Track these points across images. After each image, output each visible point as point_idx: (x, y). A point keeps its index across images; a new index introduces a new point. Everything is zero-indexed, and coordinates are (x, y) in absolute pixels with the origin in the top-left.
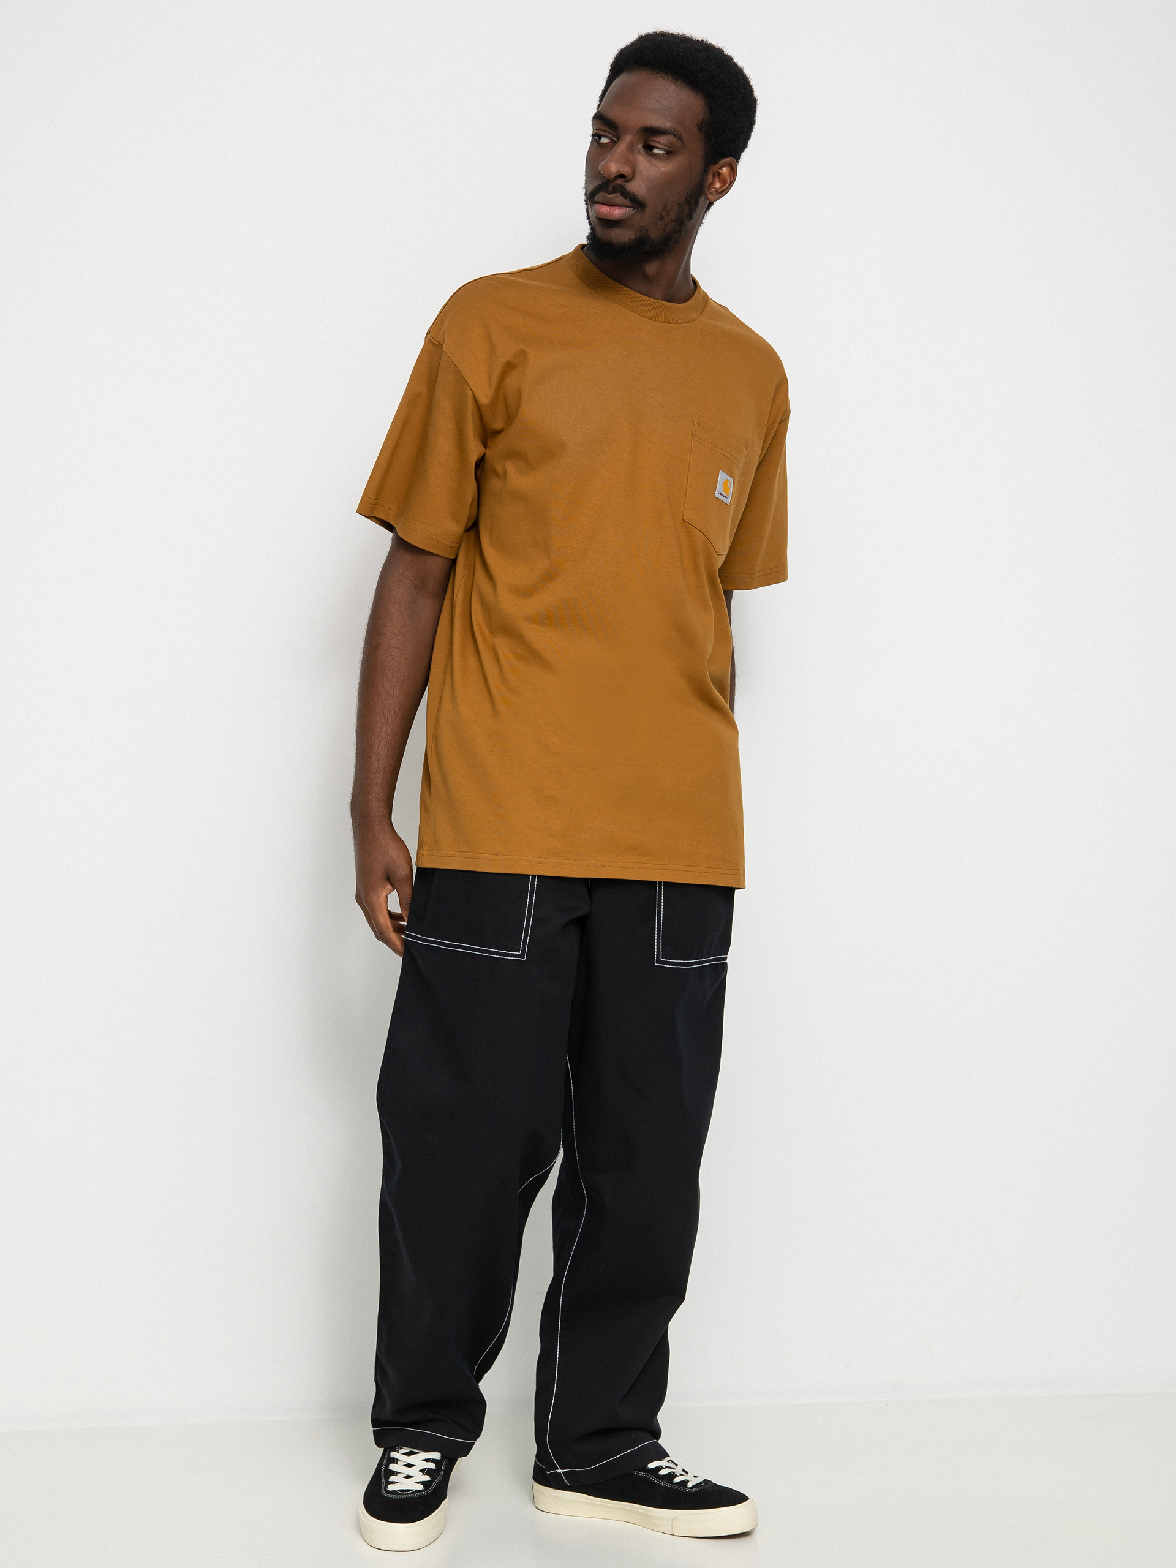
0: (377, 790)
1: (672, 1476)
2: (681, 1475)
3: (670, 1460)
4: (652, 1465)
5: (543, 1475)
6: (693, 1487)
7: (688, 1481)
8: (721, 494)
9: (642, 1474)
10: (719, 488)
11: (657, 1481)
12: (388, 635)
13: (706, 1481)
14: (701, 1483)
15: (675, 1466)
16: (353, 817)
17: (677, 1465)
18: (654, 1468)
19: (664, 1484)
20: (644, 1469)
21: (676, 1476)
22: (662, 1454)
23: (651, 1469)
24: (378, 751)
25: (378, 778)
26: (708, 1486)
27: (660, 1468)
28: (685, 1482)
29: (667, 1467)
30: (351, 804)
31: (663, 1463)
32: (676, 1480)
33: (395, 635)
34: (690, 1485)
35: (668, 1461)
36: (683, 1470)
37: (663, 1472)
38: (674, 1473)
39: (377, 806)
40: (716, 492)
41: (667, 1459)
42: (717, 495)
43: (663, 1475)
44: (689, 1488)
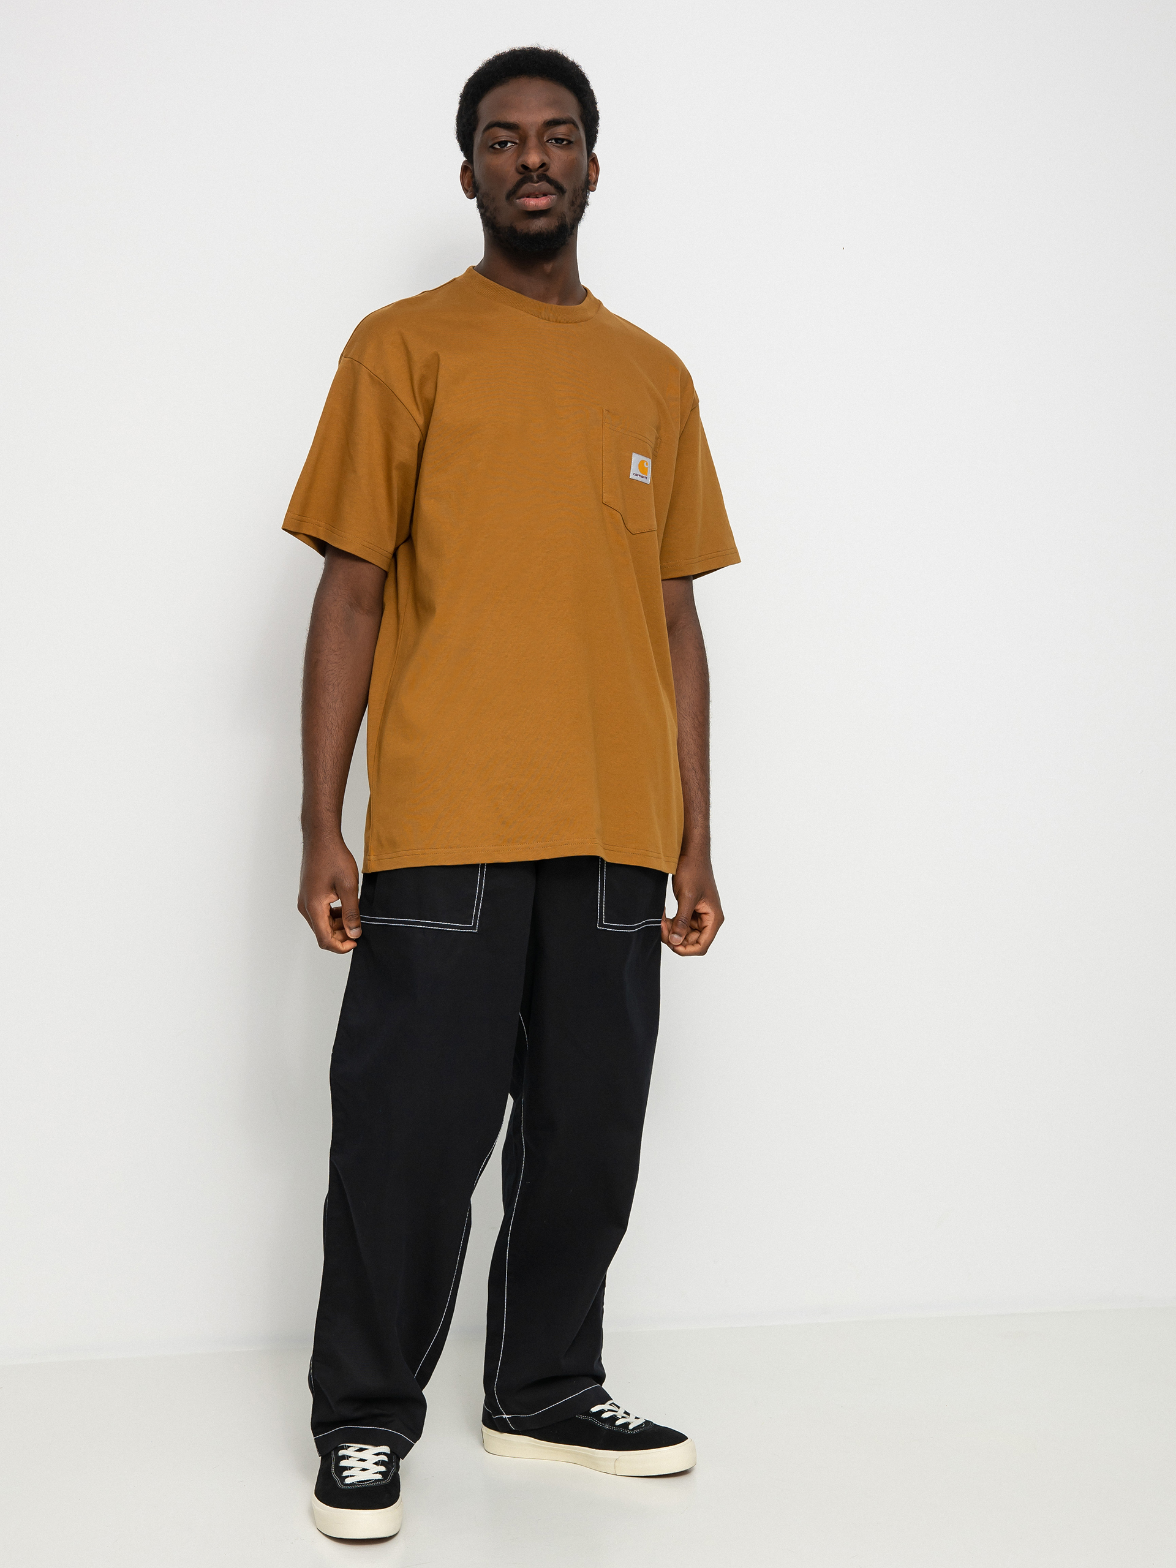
0: (326, 800)
1: (614, 1419)
2: (623, 1417)
3: (613, 1403)
4: (595, 1409)
5: (492, 1420)
6: (634, 1429)
7: (629, 1424)
8: (637, 475)
9: (585, 1418)
10: (634, 468)
11: (600, 1424)
12: (327, 651)
13: (647, 1422)
14: (642, 1424)
15: (616, 1409)
16: (304, 829)
17: (619, 1407)
18: (597, 1412)
19: (607, 1427)
20: (588, 1413)
21: (618, 1419)
22: (605, 1398)
23: (594, 1412)
24: (324, 763)
25: (326, 788)
26: (648, 1427)
27: (602, 1412)
28: (627, 1425)
29: (609, 1410)
30: (302, 817)
31: (606, 1406)
32: (618, 1423)
33: (333, 650)
34: (631, 1427)
35: (610, 1405)
36: (626, 1413)
37: (605, 1415)
38: (616, 1416)
39: (327, 816)
40: (632, 473)
41: (610, 1402)
42: (632, 476)
43: (606, 1418)
44: (630, 1430)
